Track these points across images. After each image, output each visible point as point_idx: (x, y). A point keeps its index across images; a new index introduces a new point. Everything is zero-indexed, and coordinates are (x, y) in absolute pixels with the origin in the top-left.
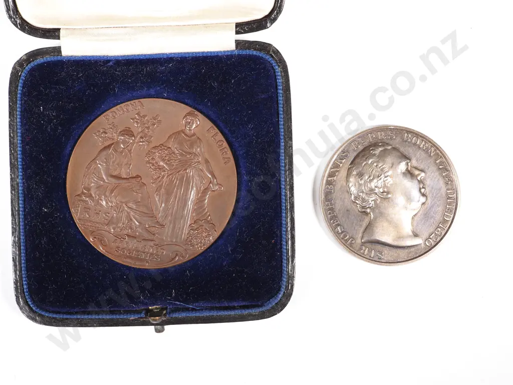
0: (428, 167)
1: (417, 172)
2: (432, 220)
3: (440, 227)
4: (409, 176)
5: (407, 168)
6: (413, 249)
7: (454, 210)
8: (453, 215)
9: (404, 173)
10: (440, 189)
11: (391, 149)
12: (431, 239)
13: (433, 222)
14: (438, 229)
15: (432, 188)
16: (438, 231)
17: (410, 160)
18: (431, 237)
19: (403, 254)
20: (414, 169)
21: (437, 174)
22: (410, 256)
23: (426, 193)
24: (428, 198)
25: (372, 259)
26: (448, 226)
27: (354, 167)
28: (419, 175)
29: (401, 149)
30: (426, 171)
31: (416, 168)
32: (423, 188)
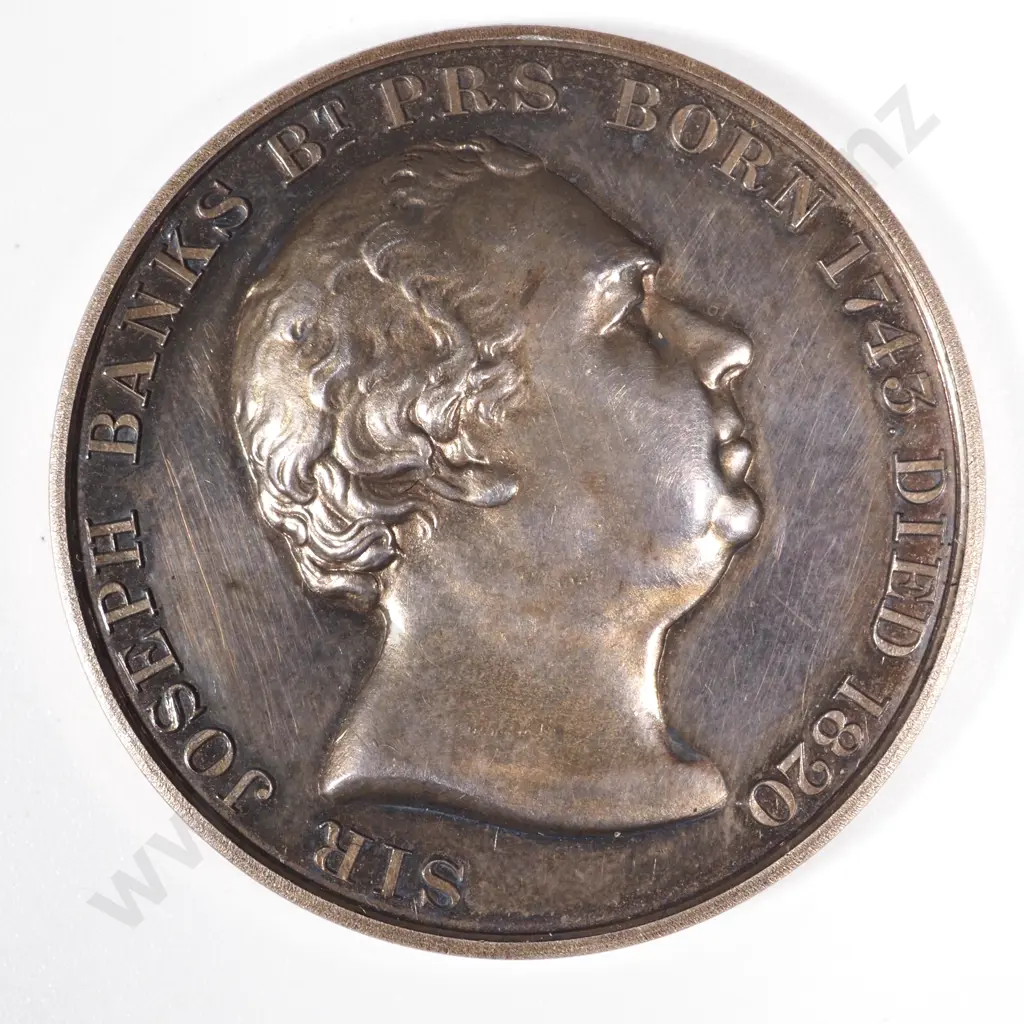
0: (775, 306)
1: (697, 336)
2: (792, 659)
3: (843, 705)
4: (643, 361)
5: (634, 310)
6: (662, 850)
7: (939, 589)
8: (931, 621)
9: (610, 342)
10: (851, 453)
11: (531, 177)
12: (780, 778)
13: (802, 671)
14: (834, 715)
15: (800, 442)
16: (829, 730)
17: (656, 254)
18: (782, 767)
19: (594, 873)
20: (676, 315)
21: (832, 349)
22: (641, 890)
23: (755, 477)
24: (772, 509)
25: (387, 908)
26: (897, 700)
27: (276, 293)
28: (714, 352)
29: (599, 182)
30: (763, 329)
31: (696, 310)
32: (738, 440)
